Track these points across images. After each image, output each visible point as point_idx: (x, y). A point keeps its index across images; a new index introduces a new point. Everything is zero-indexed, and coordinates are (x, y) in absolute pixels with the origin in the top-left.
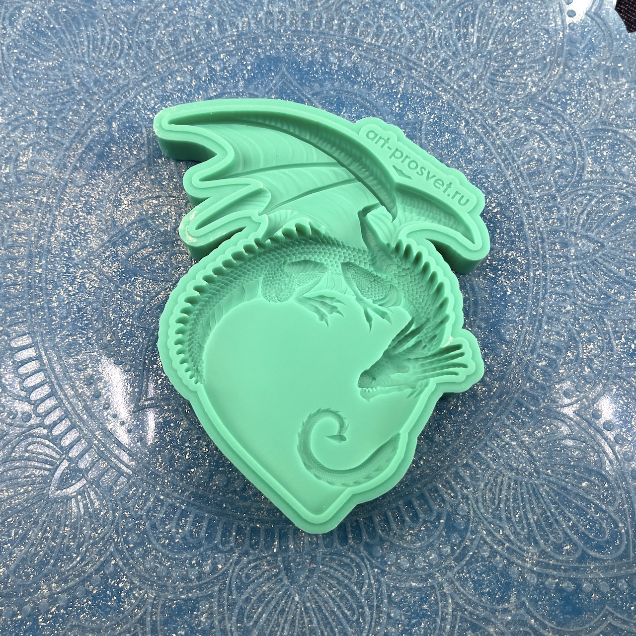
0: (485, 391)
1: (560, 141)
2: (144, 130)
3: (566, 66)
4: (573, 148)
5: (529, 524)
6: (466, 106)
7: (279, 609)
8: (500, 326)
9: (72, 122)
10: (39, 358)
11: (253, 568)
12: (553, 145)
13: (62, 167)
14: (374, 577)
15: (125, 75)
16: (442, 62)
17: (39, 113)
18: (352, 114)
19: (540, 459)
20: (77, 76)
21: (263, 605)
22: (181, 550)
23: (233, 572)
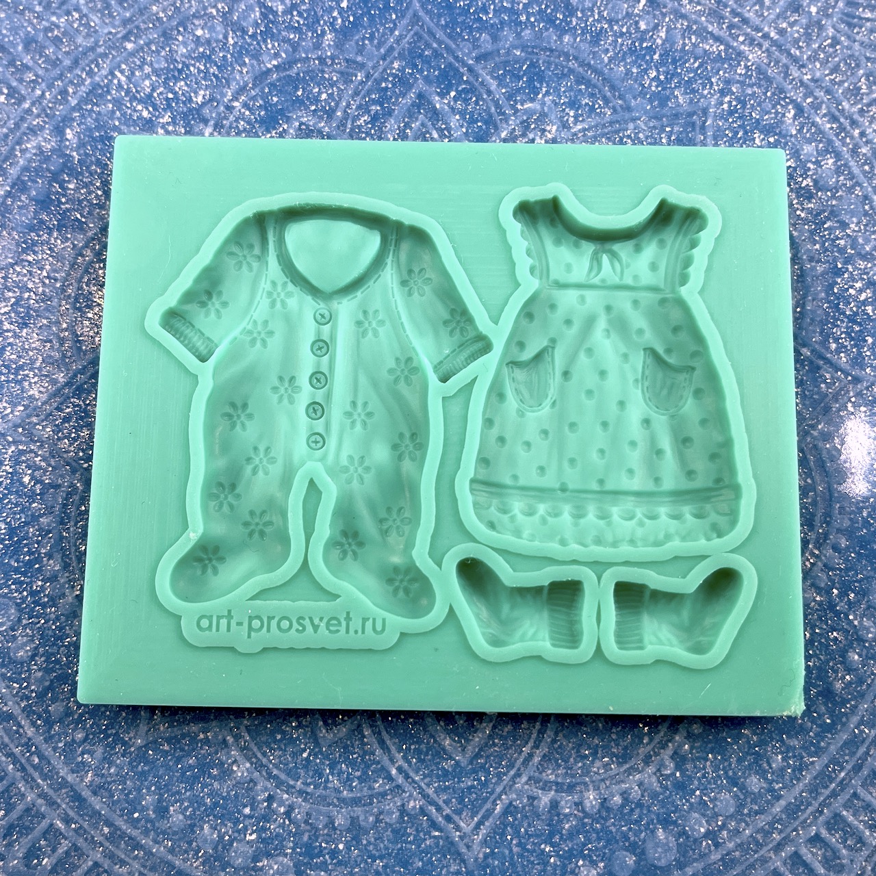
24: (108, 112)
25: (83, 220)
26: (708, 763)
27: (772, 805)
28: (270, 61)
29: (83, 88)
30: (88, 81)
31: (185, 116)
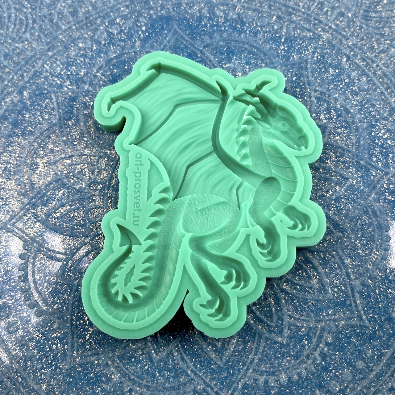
2: (53, 96)
6: (345, 42)
18: (242, 61)
24: (42, 82)
25: (33, 130)
26: (337, 357)
27: (369, 375)
28: (112, 54)
29: (31, 73)
30: (33, 70)
31: (76, 82)
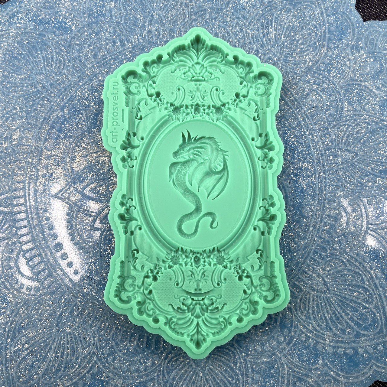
0: (296, 247)
1: (328, 94)
3: (328, 46)
4: (336, 97)
5: (326, 320)
7: (192, 382)
8: (301, 208)
9: (40, 111)
10: (40, 255)
11: (175, 361)
12: (324, 97)
13: (38, 139)
14: (242, 358)
15: (68, 79)
16: (255, 52)
17: (20, 108)
19: (330, 282)
20: (40, 83)
21: (183, 380)
22: (134, 355)
23: (164, 364)
